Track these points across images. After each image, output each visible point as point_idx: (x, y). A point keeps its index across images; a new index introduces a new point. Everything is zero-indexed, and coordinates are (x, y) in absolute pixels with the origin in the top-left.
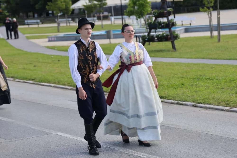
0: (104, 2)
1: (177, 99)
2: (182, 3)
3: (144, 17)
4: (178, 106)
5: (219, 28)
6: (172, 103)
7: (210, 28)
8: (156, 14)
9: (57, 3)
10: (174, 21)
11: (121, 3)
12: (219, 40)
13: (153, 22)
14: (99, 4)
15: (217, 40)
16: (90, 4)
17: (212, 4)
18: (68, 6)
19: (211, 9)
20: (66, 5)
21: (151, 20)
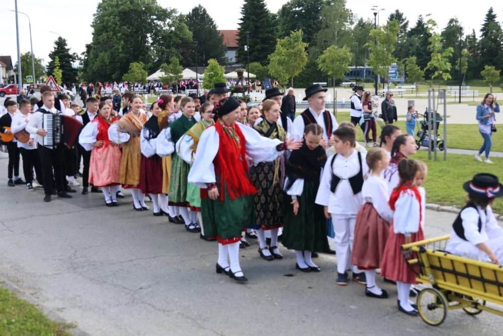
0: (180, 74)
9: (133, 74)
10: (249, 97)
11: (197, 77)
14: (176, 77)
16: (166, 76)
17: (286, 83)
18: (144, 77)
19: (285, 87)
20: (142, 76)
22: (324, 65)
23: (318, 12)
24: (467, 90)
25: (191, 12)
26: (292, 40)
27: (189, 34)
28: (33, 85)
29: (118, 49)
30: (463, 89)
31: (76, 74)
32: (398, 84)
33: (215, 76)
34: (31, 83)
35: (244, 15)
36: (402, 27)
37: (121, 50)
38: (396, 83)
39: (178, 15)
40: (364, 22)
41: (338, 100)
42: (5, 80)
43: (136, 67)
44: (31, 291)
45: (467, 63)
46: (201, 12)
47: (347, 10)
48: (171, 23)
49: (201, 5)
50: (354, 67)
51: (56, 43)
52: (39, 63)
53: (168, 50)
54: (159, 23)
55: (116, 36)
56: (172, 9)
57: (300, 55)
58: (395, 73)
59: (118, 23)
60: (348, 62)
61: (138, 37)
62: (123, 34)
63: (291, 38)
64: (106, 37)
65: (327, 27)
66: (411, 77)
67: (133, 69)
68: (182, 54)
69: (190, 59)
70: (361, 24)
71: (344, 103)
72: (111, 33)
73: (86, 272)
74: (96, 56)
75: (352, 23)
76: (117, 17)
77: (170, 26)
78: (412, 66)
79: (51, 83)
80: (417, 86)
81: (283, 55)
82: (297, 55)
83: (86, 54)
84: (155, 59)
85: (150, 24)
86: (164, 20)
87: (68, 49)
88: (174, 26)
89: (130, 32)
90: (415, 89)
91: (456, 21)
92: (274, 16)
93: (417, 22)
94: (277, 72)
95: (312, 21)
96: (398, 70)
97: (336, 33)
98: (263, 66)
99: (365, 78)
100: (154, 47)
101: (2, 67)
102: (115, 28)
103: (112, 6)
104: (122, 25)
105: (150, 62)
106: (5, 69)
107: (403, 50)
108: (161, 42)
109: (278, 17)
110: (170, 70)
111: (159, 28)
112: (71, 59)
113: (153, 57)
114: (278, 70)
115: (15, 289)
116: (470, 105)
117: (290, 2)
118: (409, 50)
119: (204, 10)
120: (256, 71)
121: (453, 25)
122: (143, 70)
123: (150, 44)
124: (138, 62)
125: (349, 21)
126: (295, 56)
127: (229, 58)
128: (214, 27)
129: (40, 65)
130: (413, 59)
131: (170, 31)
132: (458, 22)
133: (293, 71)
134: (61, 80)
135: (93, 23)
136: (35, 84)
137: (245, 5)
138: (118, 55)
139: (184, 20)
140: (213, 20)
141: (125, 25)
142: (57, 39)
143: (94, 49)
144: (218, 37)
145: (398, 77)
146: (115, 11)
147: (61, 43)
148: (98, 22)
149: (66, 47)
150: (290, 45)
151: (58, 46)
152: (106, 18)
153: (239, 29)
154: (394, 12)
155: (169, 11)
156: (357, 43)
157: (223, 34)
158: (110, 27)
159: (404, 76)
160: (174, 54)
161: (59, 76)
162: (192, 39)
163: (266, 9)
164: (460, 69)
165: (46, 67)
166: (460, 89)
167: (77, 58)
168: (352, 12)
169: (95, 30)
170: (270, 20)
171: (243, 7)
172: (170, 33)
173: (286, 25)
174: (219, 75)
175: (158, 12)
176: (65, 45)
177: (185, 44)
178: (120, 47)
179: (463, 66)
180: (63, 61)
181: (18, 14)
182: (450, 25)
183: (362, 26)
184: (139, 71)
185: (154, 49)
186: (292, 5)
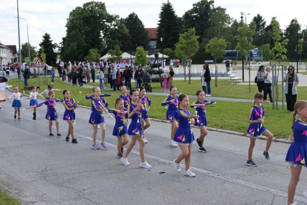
0: (120, 56)
1: (161, 118)
2: (168, 59)
3: (144, 67)
4: (162, 123)
5: (190, 75)
6: (158, 121)
7: (185, 75)
8: (152, 65)
9: (91, 56)
10: (163, 70)
11: (131, 58)
12: (190, 83)
13: (149, 70)
14: (118, 58)
15: (188, 82)
16: (112, 57)
18: (98, 58)
20: (97, 57)
21: (149, 69)
22: (209, 50)
23: (207, 16)
24: (303, 65)
25: (128, 17)
26: (189, 34)
27: (127, 31)
28: (29, 64)
29: (82, 40)
30: (299, 64)
31: (56, 56)
32: (259, 61)
33: (141, 57)
34: (28, 62)
35: (161, 19)
36: (261, 25)
37: (83, 41)
38: (257, 61)
39: (120, 19)
40: (237, 22)
41: (219, 72)
42: (12, 60)
43: (93, 52)
44: (17, 191)
45: (302, 48)
46: (134, 17)
47: (226, 15)
48: (115, 24)
49: (134, 13)
50: (231, 51)
51: (44, 37)
52: (33, 49)
53: (114, 41)
54: (108, 24)
55: (81, 33)
56: (116, 15)
57: (194, 44)
58: (257, 54)
59: (82, 24)
60: (224, 48)
61: (95, 33)
62: (85, 31)
63: (188, 33)
64: (74, 33)
65: (214, 25)
66: (266, 57)
67: (91, 53)
68: (122, 43)
69: (127, 46)
70: (236, 24)
71: (223, 73)
72: (78, 31)
73: (51, 179)
74: (69, 45)
75: (229, 23)
76: (81, 20)
77: (115, 26)
78: (267, 50)
79: (39, 62)
80: (270, 63)
81: (184, 44)
82: (192, 43)
83: (62, 44)
84: (105, 47)
85: (102, 25)
86: (111, 22)
87: (51, 41)
88: (117, 26)
89: (90, 30)
90: (269, 65)
91: (296, 21)
92: (180, 19)
93: (271, 22)
94: (180, 54)
95: (204, 22)
96: (259, 52)
97: (219, 30)
98: (173, 50)
99: (237, 57)
100: (105, 39)
101: (11, 52)
102: (80, 27)
103: (78, 14)
104: (84, 26)
105: (102, 48)
106: (12, 53)
107: (262, 39)
108: (109, 36)
109: (183, 20)
110: (114, 54)
111: (108, 27)
112: (53, 47)
113: (104, 45)
114: (181, 53)
115: (6, 190)
116: (303, 74)
117: (190, 10)
118: (266, 40)
119: (136, 15)
120: (169, 54)
121: (294, 23)
122: (97, 54)
123: (102, 37)
124: (95, 49)
125: (227, 22)
126: (191, 45)
127: (152, 46)
128: (143, 26)
129: (34, 51)
130: (268, 46)
131: (115, 29)
132: (297, 21)
133: (190, 54)
134: (45, 60)
135: (67, 24)
136: (30, 62)
137: (161, 12)
138: (82, 45)
139: (124, 22)
140: (142, 22)
141: (86, 26)
142: (44, 35)
143: (68, 40)
144: (145, 33)
145: (259, 57)
146: (80, 17)
147: (47, 37)
148: (70, 24)
149: (50, 40)
150: (187, 37)
151: (45, 39)
152: (75, 21)
153: (158, 27)
154: (256, 16)
155: (114, 16)
156: (232, 35)
157: (148, 30)
158: (77, 26)
159: (263, 56)
160: (118, 43)
161: (44, 57)
162: (128, 34)
163: (175, 15)
164: (297, 51)
165: (38, 52)
166: (297, 64)
167: (57, 46)
168: (229, 16)
169: (68, 29)
170: (178, 21)
171: (160, 13)
172: (115, 30)
173: (187, 25)
174: (144, 56)
175: (107, 17)
176: (50, 38)
177: (124, 37)
178: (83, 39)
179: (300, 49)
180: (48, 48)
181: (19, 19)
182: (292, 24)
183: (236, 25)
184: (95, 54)
185: (105, 41)
186: (191, 12)
